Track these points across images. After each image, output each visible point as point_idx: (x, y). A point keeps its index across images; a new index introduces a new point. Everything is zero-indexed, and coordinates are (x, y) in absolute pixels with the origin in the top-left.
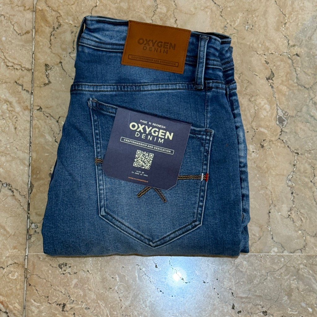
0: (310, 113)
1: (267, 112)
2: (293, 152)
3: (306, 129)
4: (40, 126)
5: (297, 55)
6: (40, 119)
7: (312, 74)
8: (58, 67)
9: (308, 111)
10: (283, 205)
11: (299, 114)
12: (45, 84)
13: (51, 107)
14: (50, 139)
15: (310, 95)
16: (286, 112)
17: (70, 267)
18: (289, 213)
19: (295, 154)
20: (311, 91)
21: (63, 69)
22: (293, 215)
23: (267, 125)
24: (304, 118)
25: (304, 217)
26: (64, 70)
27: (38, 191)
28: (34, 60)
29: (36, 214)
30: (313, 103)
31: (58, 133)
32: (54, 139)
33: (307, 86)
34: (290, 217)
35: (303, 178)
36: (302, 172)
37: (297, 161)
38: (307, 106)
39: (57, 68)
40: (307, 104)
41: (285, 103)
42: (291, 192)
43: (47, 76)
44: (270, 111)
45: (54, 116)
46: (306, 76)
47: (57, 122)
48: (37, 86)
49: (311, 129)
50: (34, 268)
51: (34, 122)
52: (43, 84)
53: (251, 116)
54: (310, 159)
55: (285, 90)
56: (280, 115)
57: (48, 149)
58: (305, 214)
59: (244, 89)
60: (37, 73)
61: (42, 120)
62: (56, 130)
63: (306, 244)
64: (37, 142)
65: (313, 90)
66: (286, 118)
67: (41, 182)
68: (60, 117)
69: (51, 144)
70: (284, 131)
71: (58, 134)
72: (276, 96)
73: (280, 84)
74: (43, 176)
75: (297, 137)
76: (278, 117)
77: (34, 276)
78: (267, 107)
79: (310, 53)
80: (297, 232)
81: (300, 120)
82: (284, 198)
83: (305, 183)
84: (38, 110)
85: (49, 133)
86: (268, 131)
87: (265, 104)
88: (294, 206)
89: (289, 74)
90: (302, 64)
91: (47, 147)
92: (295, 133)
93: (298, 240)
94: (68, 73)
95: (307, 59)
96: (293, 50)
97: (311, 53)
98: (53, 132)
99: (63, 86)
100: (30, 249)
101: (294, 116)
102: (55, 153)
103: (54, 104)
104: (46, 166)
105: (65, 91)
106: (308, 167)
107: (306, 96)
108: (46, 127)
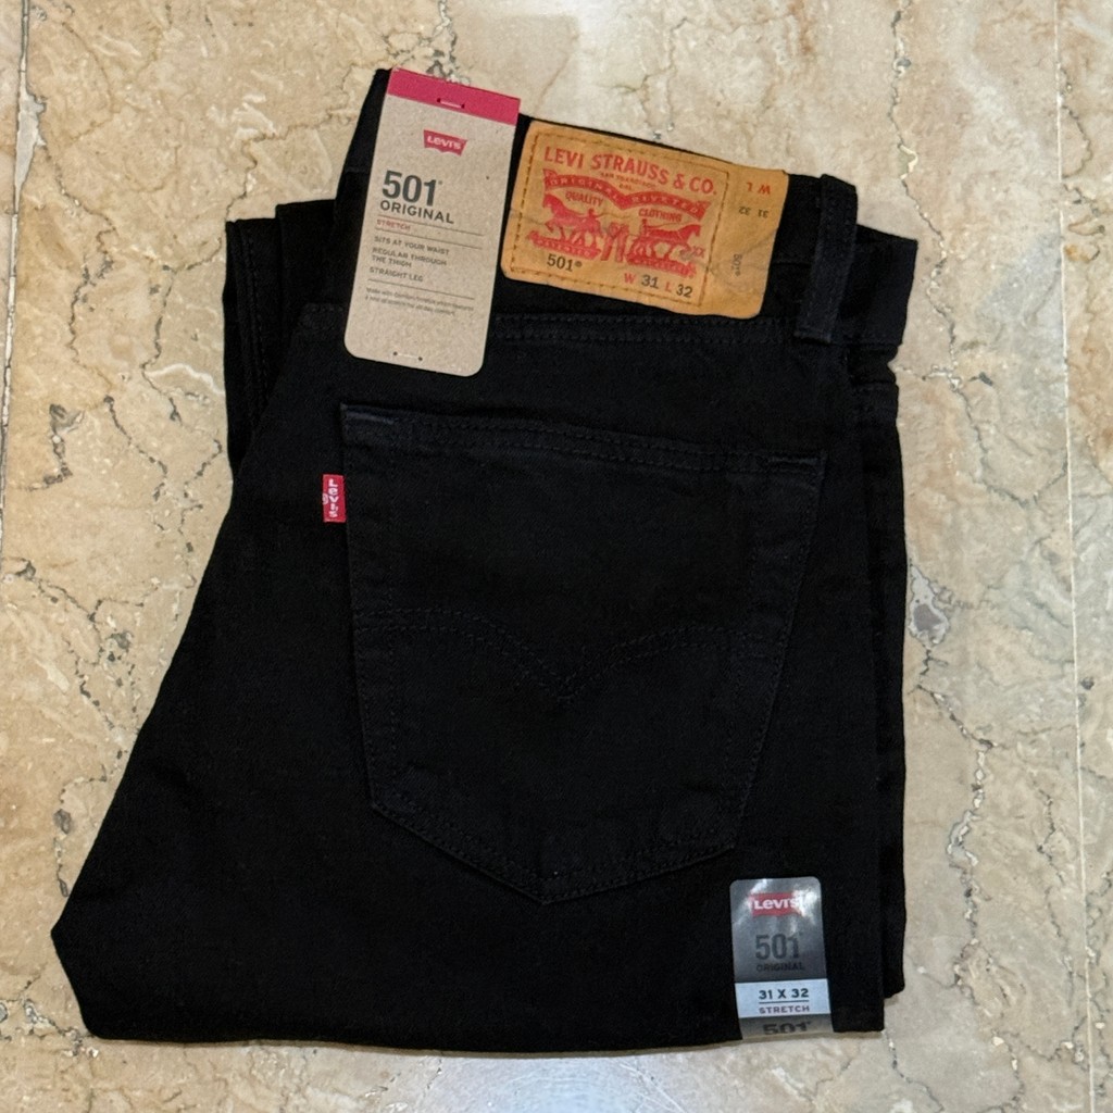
0: (1032, 593)
2: (970, 736)
3: (1019, 651)
4: (25, 634)
5: (984, 378)
6: (27, 609)
7: (1040, 448)
8: (99, 416)
9: (1025, 584)
10: (934, 939)
11: (993, 595)
12: (49, 480)
13: (68, 564)
14: (64, 685)
15: (1032, 527)
16: (944, 588)
18: (957, 969)
19: (976, 746)
20: (1039, 514)
21: (117, 425)
22: (974, 978)
24: (1011, 610)
25: (1012, 985)
26: (122, 429)
27: (13, 878)
28: (11, 390)
30: (1044, 557)
31: (94, 661)
32: (78, 681)
33: (1022, 494)
34: (960, 983)
35: (1010, 834)
36: (1005, 813)
37: (988, 771)
38: (1023, 565)
39: (97, 423)
40: (1023, 558)
41: (940, 556)
42: (964, 890)
43: (58, 450)
45: (78, 598)
46: (1018, 455)
47: (91, 618)
48: (20, 488)
49: (1037, 653)
51: (5, 619)
52: (41, 477)
54: (1035, 765)
55: (941, 507)
56: (923, 601)
57: (51, 721)
58: (1019, 973)
60: (19, 436)
61: (35, 612)
62: (86, 646)
63: (1022, 1086)
64: (14, 696)
65: (1045, 507)
66: (944, 611)
67: (25, 843)
68: (100, 602)
69: (66, 702)
70: (937, 661)
71: (94, 664)
73: (924, 485)
74: (34, 823)
75: (984, 682)
76: (914, 605)
79: (1031, 371)
80: (987, 1039)
81: (997, 619)
82: (939, 913)
83: (1015, 853)
84: (19, 574)
85: (58, 661)
88: (974, 941)
89: (953, 450)
90: (1004, 413)
91: (48, 713)
92: (979, 665)
93: (993, 1072)
94: (134, 440)
95: (1021, 392)
96: (969, 361)
97: (1037, 371)
98: (72, 658)
99: (117, 485)
101: (976, 604)
102: (79, 736)
103: (79, 551)
104: (43, 784)
105: (122, 507)
106: (1028, 794)
107: (1017, 529)
108: (48, 637)
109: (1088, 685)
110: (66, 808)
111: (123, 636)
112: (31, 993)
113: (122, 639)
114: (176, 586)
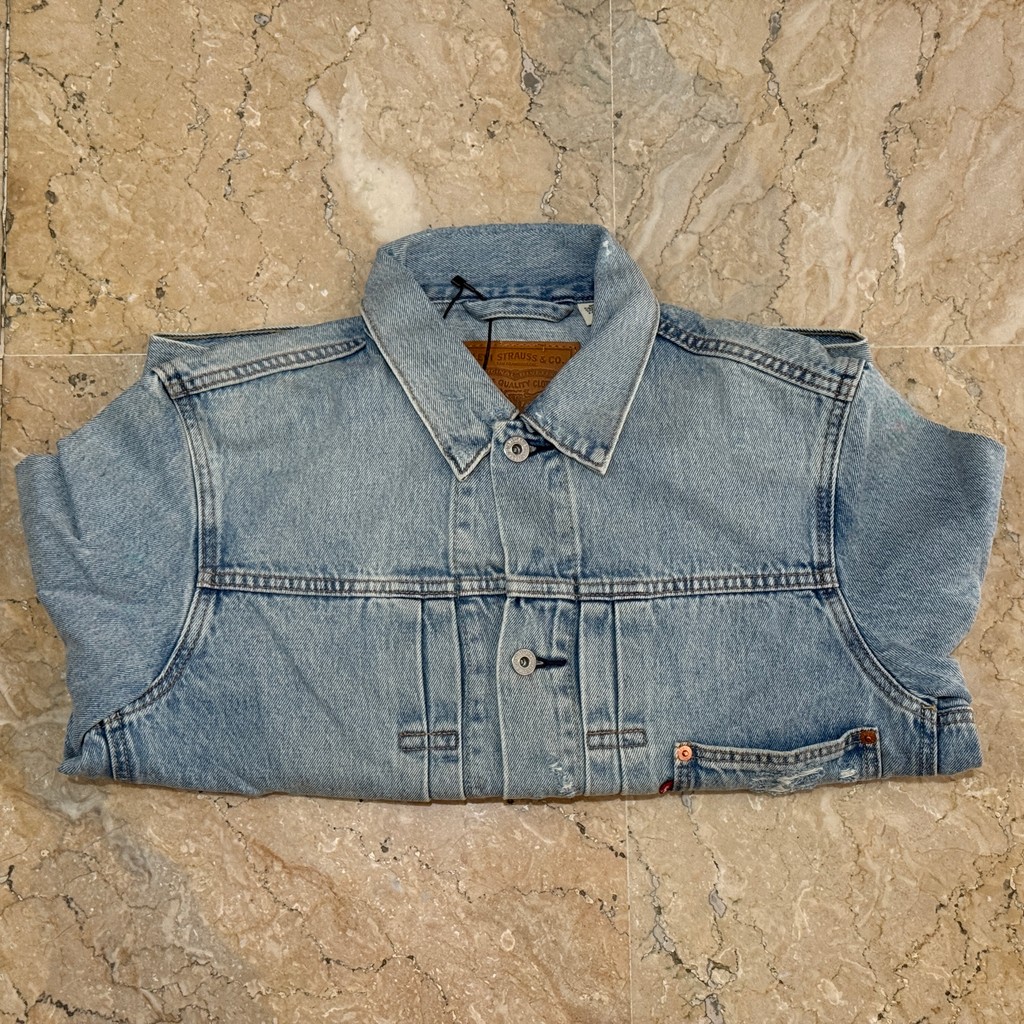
0: (590, 66)
1: (502, 65)
2: (554, 145)
3: (582, 98)
4: (25, 94)
6: (25, 80)
9: (585, 61)
11: (568, 68)
12: (35, 8)
13: (48, 54)
14: (48, 122)
15: (589, 29)
16: (541, 64)
17: (92, 382)
19: (558, 150)
20: (593, 21)
23: (501, 91)
24: (578, 75)
27: (24, 228)
29: (21, 275)
30: (596, 46)
32: (56, 120)
33: (585, 11)
35: (575, 197)
36: (573, 185)
37: (564, 164)
38: (585, 50)
40: (584, 46)
41: (539, 46)
44: (507, 62)
45: (54, 74)
47: (62, 85)
48: (19, 12)
49: (591, 99)
50: (17, 384)
51: (14, 86)
52: (30, 6)
53: (469, 72)
54: (590, 160)
55: (539, 19)
56: (529, 71)
57: (42, 142)
59: (454, 18)
61: (30, 82)
62: (60, 101)
64: (20, 128)
65: (596, 18)
66: (540, 76)
67: (30, 209)
68: (67, 76)
70: (536, 104)
71: (65, 110)
72: (521, 31)
74: (34, 198)
75: (563, 115)
76: (523, 74)
77: (18, 400)
78: (502, 53)
81: (569, 80)
83: (578, 207)
84: (20, 60)
85: (44, 109)
86: (504, 102)
87: (498, 47)
91: (40, 138)
92: (560, 106)
98: (52, 107)
99: (74, 10)
100: (10, 345)
101: (558, 72)
102: (58, 150)
103: (54, 48)
104: (38, 177)
105: (77, 23)
106: (584, 175)
107: (582, 30)
108: (38, 95)
109: (619, 115)
110: (52, 190)
111: (81, 95)
112: (36, 289)
113: (81, 96)
114: (110, 67)
